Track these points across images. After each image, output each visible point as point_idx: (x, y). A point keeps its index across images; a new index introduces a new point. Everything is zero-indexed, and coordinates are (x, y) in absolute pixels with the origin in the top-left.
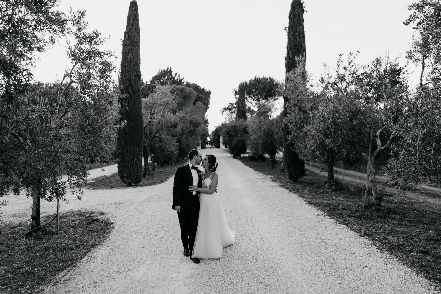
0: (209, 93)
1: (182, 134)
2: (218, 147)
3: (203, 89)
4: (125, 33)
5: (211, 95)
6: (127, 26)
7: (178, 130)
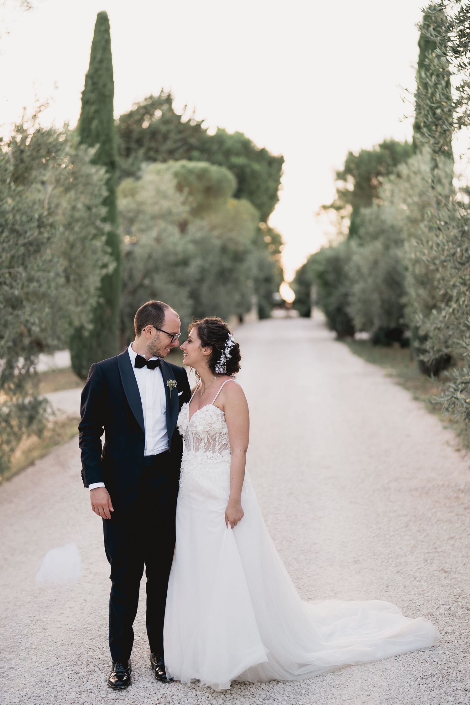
0: (280, 161)
1: (201, 280)
2: (307, 314)
3: (263, 152)
4: (87, 76)
5: (284, 166)
6: (91, 63)
7: (193, 269)
